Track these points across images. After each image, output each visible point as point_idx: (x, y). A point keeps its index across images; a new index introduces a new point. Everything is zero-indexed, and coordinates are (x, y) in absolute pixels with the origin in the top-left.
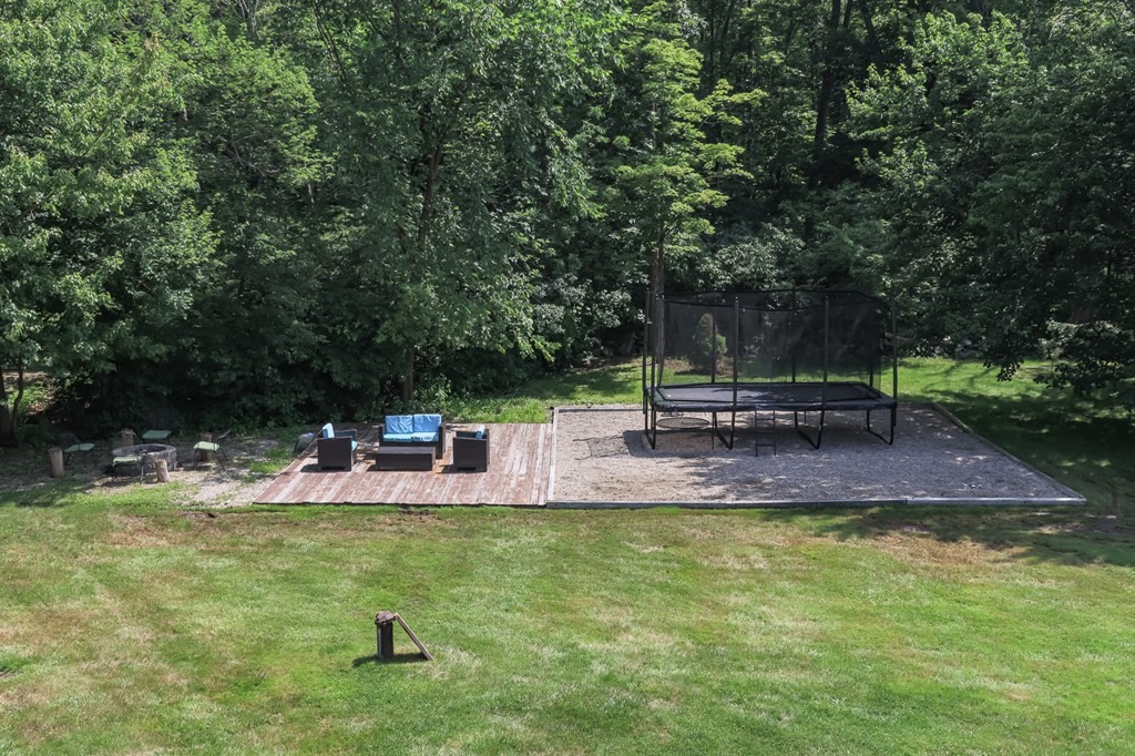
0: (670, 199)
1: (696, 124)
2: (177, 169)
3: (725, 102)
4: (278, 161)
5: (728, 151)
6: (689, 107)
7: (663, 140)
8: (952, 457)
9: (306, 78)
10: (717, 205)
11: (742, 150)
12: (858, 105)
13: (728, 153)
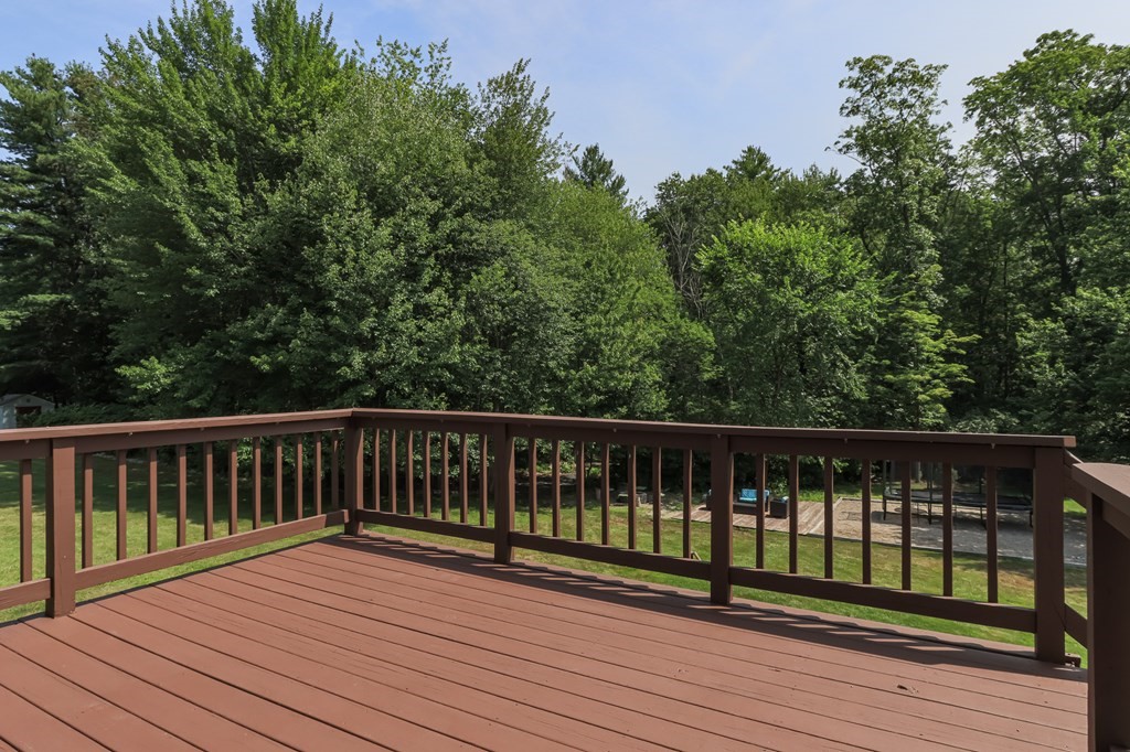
0: (917, 393)
1: (937, 354)
2: (653, 373)
3: (955, 342)
4: (698, 370)
5: (956, 368)
6: (929, 345)
7: (918, 362)
8: (1079, 544)
9: (711, 334)
10: (945, 396)
11: (965, 367)
12: (1024, 341)
13: (954, 369)
